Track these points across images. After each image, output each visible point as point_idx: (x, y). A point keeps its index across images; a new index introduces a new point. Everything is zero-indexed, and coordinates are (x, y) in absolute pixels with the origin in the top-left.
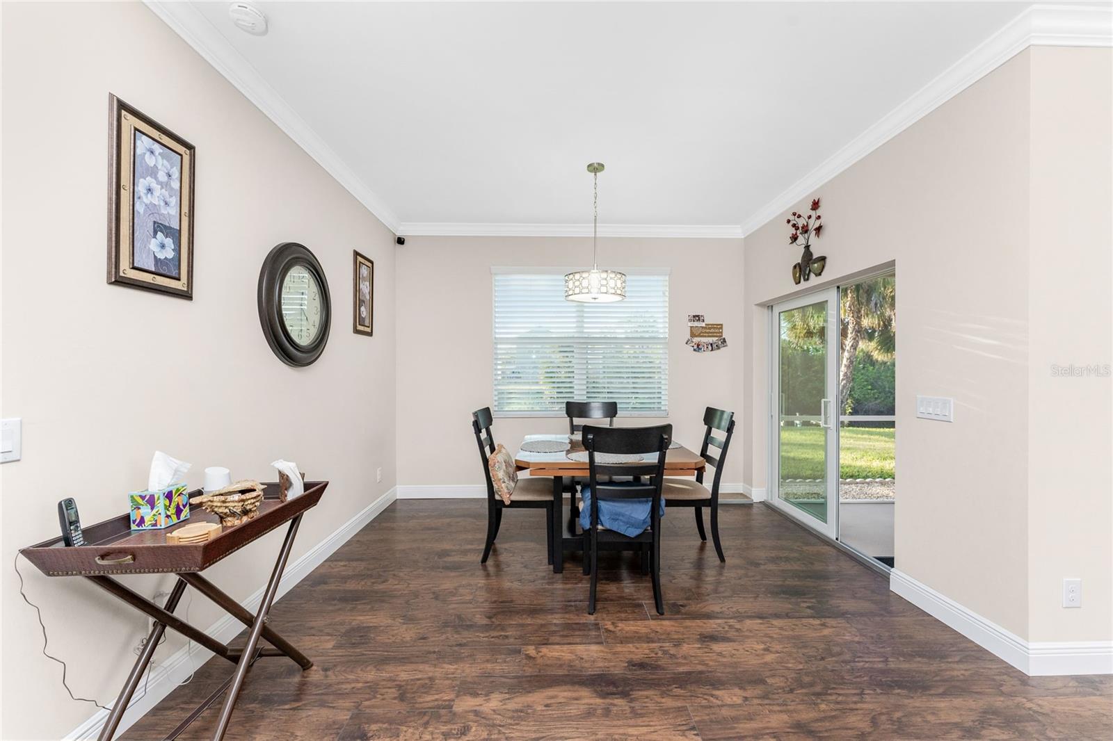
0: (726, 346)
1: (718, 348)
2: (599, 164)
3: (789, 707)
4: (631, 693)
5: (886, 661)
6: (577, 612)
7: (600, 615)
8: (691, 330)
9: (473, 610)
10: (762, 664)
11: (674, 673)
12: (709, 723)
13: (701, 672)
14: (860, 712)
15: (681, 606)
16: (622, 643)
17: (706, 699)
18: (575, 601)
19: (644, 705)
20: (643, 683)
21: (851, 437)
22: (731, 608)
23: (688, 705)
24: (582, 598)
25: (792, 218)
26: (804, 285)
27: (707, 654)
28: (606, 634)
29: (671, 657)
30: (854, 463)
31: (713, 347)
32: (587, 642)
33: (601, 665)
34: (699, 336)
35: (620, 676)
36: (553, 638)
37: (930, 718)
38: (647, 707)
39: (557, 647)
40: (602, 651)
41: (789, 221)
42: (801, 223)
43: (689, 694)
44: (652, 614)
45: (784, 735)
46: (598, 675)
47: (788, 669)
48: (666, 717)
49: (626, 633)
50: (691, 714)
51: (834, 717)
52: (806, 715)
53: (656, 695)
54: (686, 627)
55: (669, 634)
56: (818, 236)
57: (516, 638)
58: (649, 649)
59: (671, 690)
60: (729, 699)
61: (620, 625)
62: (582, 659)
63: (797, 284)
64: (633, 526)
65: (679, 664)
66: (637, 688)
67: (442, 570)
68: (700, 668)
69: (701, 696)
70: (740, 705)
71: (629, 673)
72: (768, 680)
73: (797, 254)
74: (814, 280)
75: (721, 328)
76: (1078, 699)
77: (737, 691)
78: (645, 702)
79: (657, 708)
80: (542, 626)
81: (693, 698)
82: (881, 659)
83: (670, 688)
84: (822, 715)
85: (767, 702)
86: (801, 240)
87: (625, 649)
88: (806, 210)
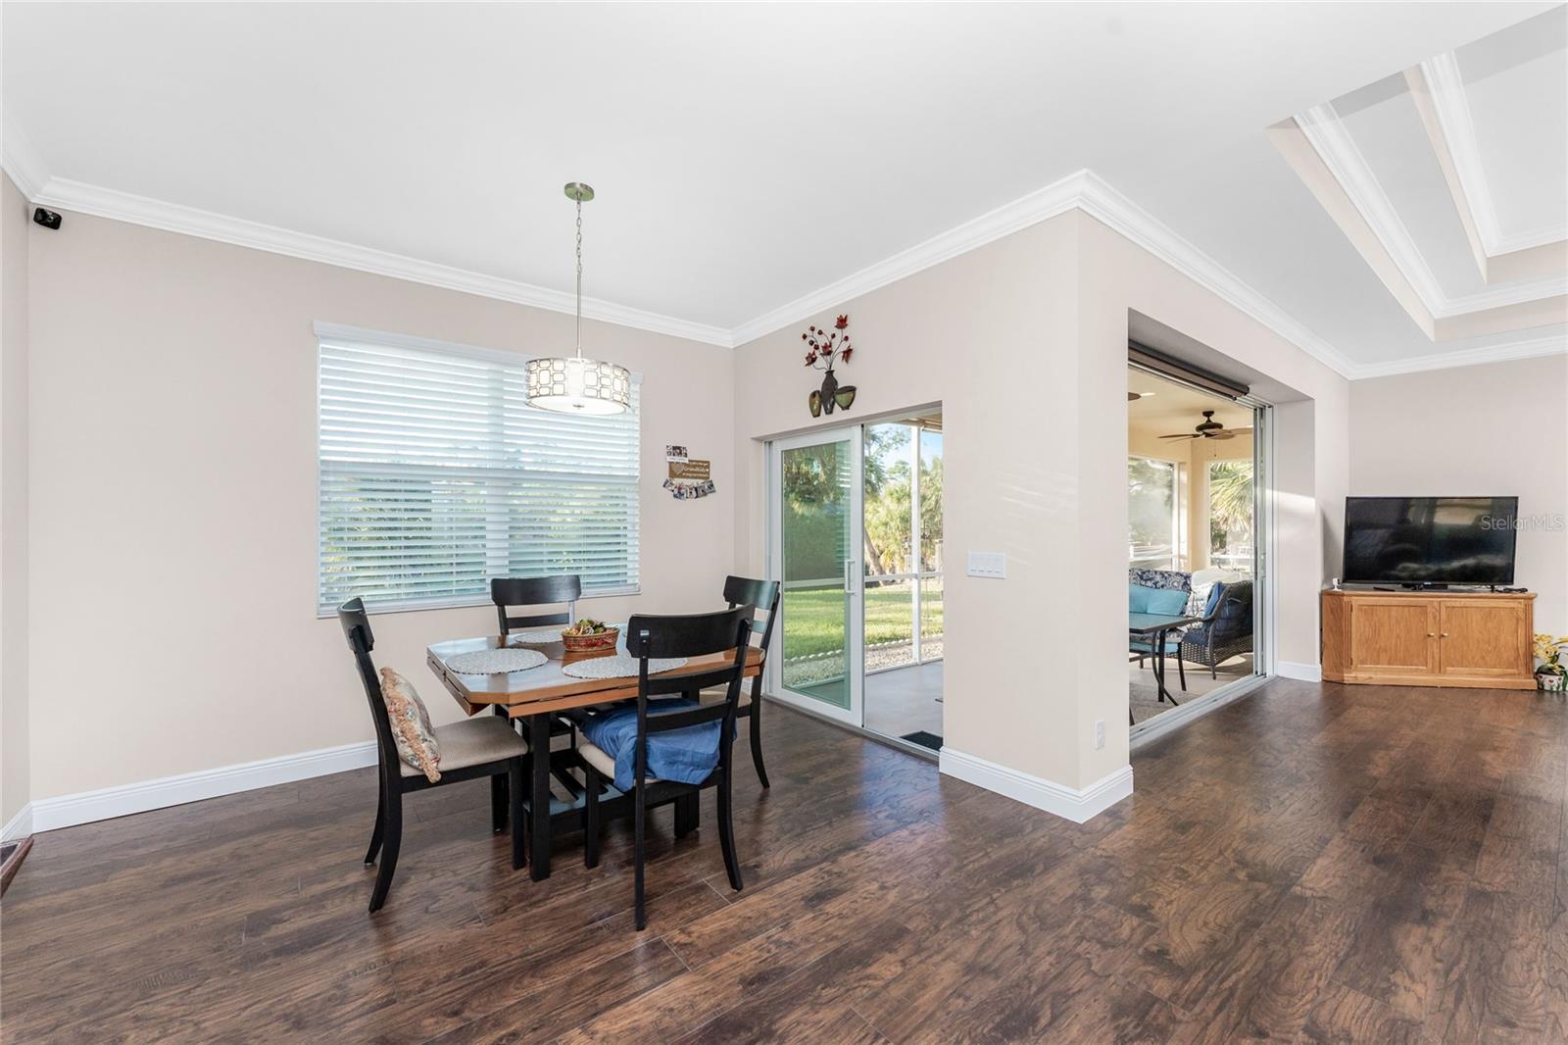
0: (714, 491)
1: (705, 494)
2: (586, 187)
3: (948, 950)
4: (774, 1028)
5: (987, 854)
6: (616, 936)
7: (653, 925)
8: (670, 467)
9: (409, 1014)
10: (889, 908)
11: (809, 969)
12: (889, 1018)
13: (837, 952)
14: (1005, 922)
15: (756, 866)
16: (713, 957)
17: (865, 986)
18: (601, 918)
19: (802, 1036)
20: (781, 1004)
21: (792, 604)
22: (814, 847)
23: (851, 1006)
24: (609, 908)
25: (808, 333)
26: (824, 419)
27: (827, 923)
28: (682, 953)
29: (789, 947)
30: (814, 634)
31: (699, 492)
32: (662, 978)
33: (705, 1005)
34: (680, 476)
35: (744, 1009)
36: (603, 997)
37: (1054, 900)
38: (806, 1037)
39: (619, 1009)
40: (694, 983)
41: (805, 337)
42: (821, 341)
43: (843, 989)
44: (727, 894)
45: (964, 988)
46: (712, 1024)
47: (917, 902)
48: (838, 1038)
49: (710, 937)
50: (863, 1017)
51: (990, 939)
52: (968, 952)
53: (807, 1013)
54: (780, 895)
55: (766, 915)
56: (847, 361)
57: (535, 1029)
58: (756, 948)
59: (819, 996)
60: (889, 973)
61: (693, 928)
62: (672, 1010)
63: (814, 416)
64: (697, 766)
65: (805, 953)
66: (778, 1016)
67: (278, 959)
68: (832, 946)
69: (857, 985)
70: (903, 975)
71: (752, 998)
72: (910, 927)
73: (815, 379)
74: (839, 414)
75: (708, 467)
76: (1118, 832)
77: (888, 957)
78: (800, 1033)
79: (820, 1031)
80: (570, 984)
81: (851, 992)
82: (980, 854)
83: (816, 994)
84: (980, 943)
85: (924, 955)
86: (822, 362)
87: (724, 965)
88: (830, 327)
